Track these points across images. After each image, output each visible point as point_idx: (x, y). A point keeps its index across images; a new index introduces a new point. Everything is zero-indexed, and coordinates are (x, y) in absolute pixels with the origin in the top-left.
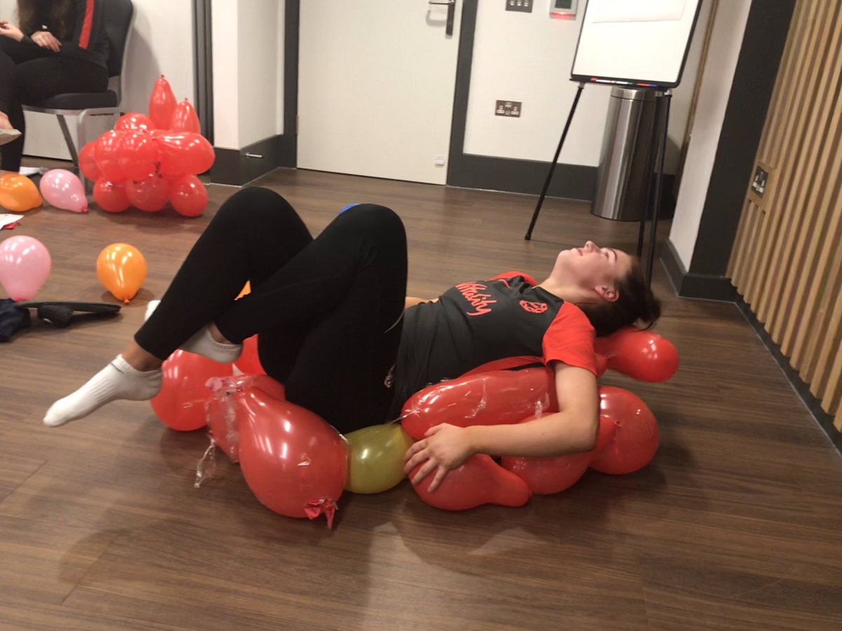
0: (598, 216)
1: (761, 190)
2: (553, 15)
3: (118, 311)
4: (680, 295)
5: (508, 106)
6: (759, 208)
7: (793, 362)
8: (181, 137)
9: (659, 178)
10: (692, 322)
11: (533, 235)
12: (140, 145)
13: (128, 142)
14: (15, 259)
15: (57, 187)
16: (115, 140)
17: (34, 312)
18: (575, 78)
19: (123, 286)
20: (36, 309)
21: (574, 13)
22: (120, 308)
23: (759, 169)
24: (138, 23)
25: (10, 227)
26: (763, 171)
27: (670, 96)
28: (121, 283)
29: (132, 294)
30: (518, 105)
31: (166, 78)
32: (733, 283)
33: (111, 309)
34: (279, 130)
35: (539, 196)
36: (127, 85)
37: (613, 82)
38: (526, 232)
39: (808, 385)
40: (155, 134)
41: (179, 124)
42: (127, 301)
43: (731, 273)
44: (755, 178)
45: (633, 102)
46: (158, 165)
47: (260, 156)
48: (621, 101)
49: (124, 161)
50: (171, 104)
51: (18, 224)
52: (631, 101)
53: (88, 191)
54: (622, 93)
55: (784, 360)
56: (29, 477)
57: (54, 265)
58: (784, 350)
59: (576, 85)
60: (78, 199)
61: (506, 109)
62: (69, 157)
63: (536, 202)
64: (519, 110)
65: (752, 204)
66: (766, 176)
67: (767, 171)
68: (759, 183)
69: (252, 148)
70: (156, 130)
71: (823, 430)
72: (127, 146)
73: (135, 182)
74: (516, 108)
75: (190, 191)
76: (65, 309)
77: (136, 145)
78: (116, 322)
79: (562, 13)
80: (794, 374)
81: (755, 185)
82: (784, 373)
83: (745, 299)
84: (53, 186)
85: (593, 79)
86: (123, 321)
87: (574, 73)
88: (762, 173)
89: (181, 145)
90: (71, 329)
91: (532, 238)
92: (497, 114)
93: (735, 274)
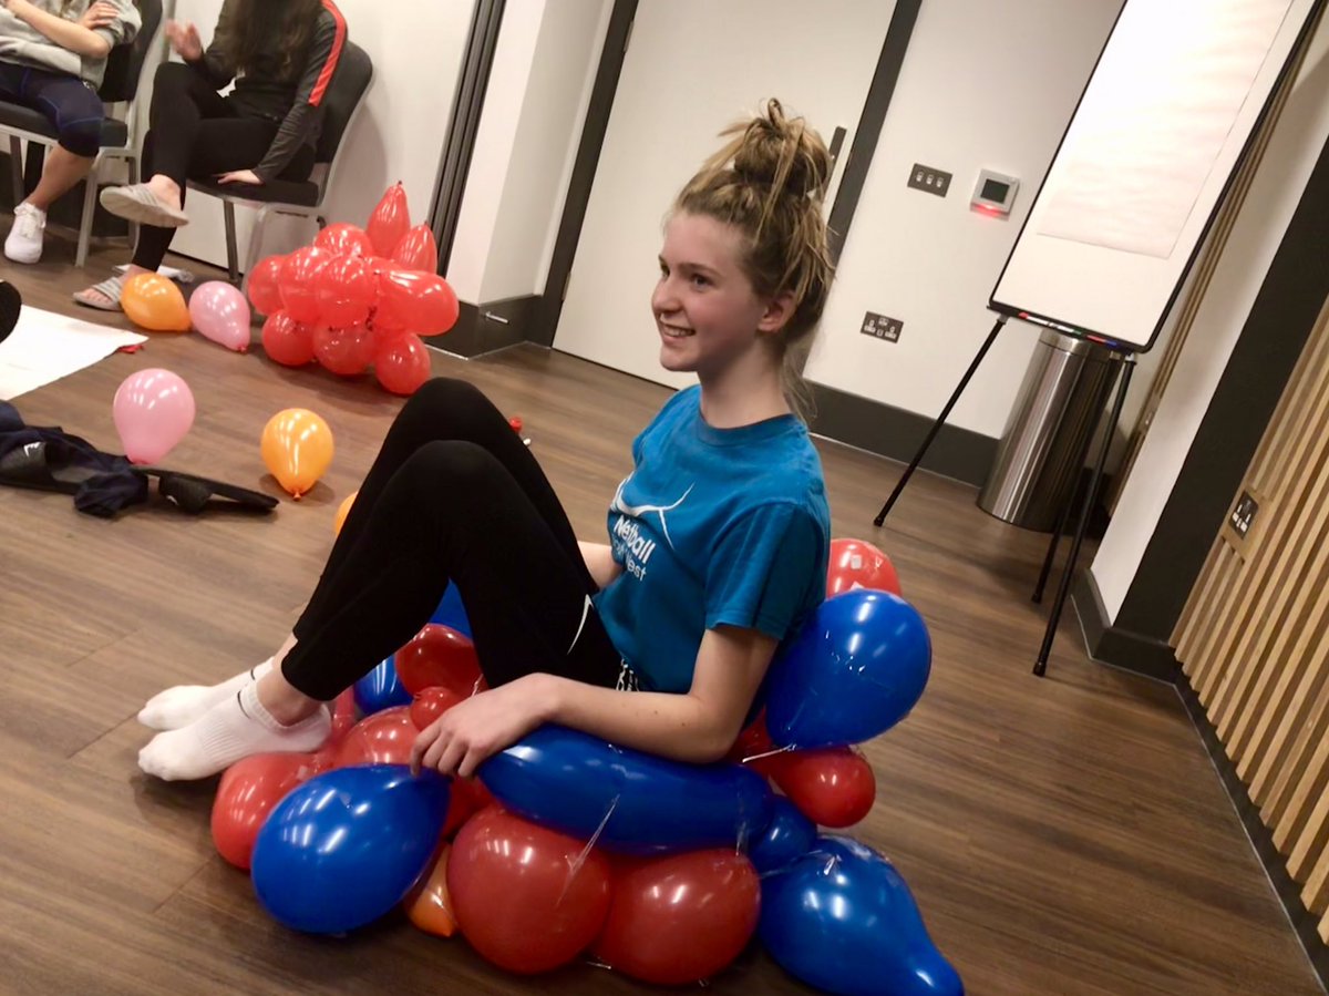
0: (985, 512)
1: (1244, 527)
2: (975, 206)
3: (274, 506)
4: (1094, 657)
5: (883, 323)
6: (1236, 554)
7: (1253, 793)
8: (413, 277)
9: (1095, 478)
10: (1109, 702)
11: (888, 519)
12: (354, 276)
13: (336, 270)
14: (147, 401)
15: (214, 307)
16: (315, 262)
17: (154, 481)
18: (994, 306)
19: (296, 472)
20: (158, 479)
21: (1007, 210)
22: (277, 502)
23: (1245, 497)
24: (372, 98)
25: (130, 350)
26: (1252, 500)
27: (1133, 364)
28: (295, 469)
29: (306, 488)
30: (897, 326)
31: (403, 186)
32: (1177, 655)
33: (265, 502)
34: (539, 288)
35: (908, 465)
36: (338, 180)
37: (1052, 324)
38: (878, 514)
39: (1271, 832)
40: (374, 265)
41: (407, 257)
42: (297, 496)
43: (1177, 642)
44: (1237, 508)
45: (1070, 357)
46: (372, 312)
47: (506, 321)
48: (1053, 351)
49: (324, 294)
50: (402, 224)
51: (141, 347)
52: (1068, 354)
53: (256, 322)
54: (1057, 340)
55: (1238, 788)
56: (124, 721)
57: (197, 422)
58: (1241, 771)
59: (995, 317)
60: (238, 331)
61: (877, 326)
62: (225, 264)
63: (902, 473)
64: (898, 332)
65: (1227, 546)
66: (1254, 508)
67: (1256, 500)
68: (1242, 516)
69: (496, 307)
70: (377, 258)
71: (1282, 905)
72: (333, 274)
73: (331, 329)
74: (893, 329)
75: (408, 357)
76: (200, 488)
77: (348, 274)
78: (266, 521)
79: (990, 207)
80: (1250, 811)
81: (1236, 517)
82: (1235, 808)
83: (1193, 683)
84: (209, 304)
85: (1022, 314)
86: (277, 523)
87: (996, 298)
88: (1249, 503)
89: (411, 289)
90: (203, 518)
91: (884, 524)
92: (863, 331)
93: (1183, 645)
